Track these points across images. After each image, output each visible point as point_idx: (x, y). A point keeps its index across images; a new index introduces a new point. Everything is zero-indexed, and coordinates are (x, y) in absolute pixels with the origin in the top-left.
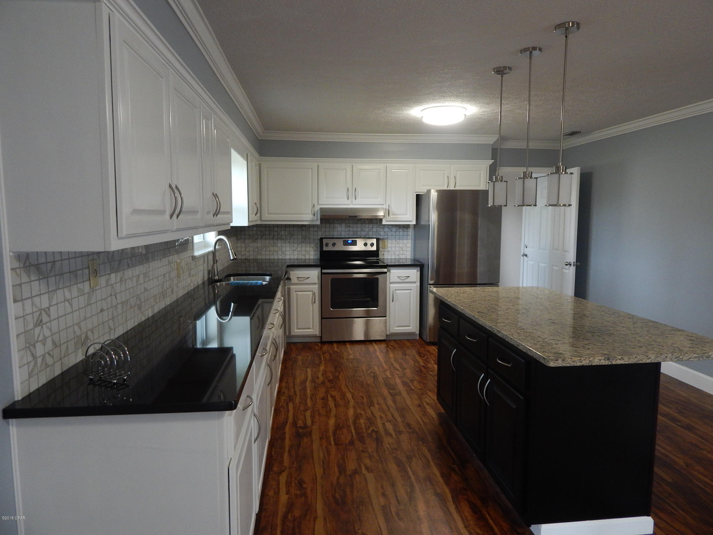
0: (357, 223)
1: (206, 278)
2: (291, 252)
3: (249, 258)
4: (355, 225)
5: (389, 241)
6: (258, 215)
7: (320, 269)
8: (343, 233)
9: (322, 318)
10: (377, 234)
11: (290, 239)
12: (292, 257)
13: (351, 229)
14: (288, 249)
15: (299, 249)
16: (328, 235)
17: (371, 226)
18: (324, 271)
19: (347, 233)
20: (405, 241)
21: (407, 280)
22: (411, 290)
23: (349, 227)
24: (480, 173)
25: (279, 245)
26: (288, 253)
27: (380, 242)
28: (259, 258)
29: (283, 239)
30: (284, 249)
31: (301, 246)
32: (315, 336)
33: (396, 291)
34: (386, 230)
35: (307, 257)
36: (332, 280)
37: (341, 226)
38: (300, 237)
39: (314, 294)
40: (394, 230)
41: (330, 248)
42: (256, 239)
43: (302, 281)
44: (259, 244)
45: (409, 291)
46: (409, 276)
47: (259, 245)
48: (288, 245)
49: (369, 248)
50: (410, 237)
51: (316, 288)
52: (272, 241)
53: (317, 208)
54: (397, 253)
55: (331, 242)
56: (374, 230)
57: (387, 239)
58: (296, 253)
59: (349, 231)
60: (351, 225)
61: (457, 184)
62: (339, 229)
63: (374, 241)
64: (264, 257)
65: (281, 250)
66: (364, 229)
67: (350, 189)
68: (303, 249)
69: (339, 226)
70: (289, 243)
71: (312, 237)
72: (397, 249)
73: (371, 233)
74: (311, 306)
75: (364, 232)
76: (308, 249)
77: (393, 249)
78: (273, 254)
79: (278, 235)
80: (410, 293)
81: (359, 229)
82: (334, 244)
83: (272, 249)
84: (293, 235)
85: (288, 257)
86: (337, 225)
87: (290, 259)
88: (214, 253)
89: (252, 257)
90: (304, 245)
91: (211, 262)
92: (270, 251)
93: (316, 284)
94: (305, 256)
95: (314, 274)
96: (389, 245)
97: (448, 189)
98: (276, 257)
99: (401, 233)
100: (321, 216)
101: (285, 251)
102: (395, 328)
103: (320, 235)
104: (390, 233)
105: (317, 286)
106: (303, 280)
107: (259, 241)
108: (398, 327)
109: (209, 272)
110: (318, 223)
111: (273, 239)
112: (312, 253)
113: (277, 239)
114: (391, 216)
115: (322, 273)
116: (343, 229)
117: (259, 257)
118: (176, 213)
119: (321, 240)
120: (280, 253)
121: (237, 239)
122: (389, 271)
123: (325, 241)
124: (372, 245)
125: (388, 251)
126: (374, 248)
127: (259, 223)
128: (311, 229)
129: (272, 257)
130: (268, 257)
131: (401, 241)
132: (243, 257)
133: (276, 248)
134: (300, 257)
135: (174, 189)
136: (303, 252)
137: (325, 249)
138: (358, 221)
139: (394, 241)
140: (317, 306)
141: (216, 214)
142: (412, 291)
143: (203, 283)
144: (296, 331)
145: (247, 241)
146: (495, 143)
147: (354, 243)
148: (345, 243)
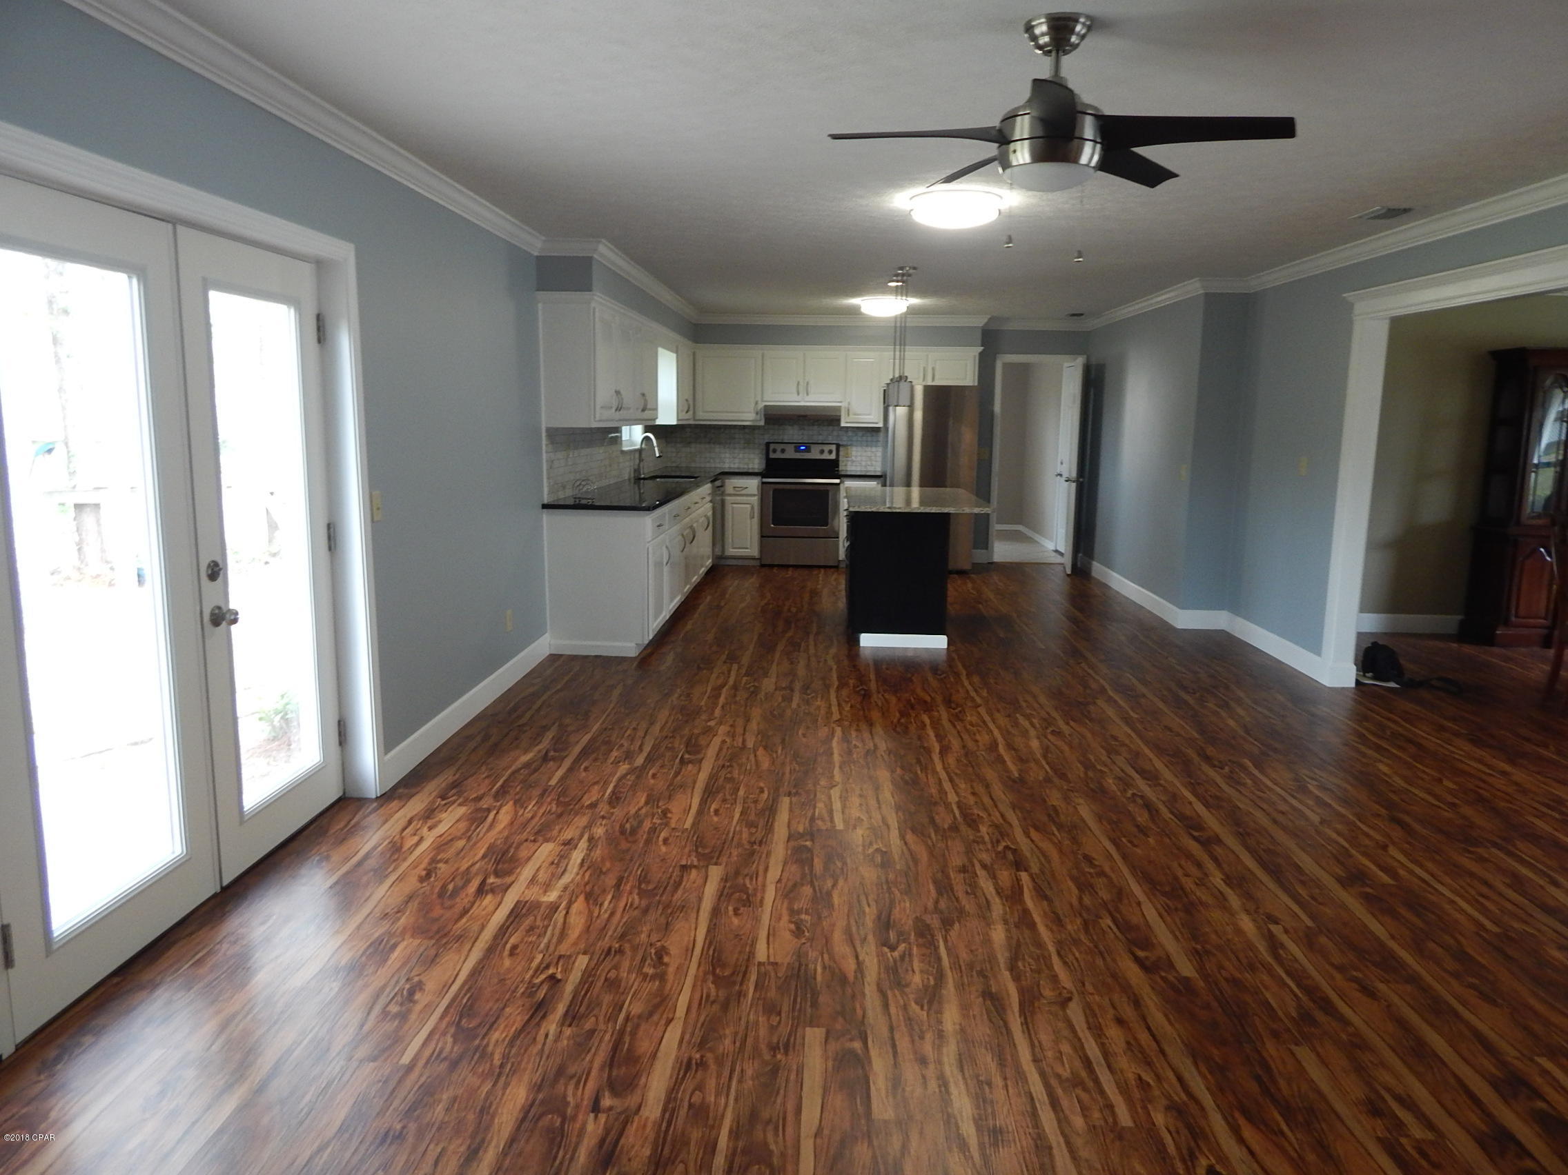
0: (813, 425)
1: (632, 475)
2: (731, 459)
3: (680, 466)
4: (810, 428)
5: (854, 449)
6: (691, 413)
7: (759, 478)
8: (795, 438)
9: (762, 537)
10: (838, 440)
11: (730, 443)
13: (806, 432)
14: (727, 455)
15: (741, 456)
16: (776, 439)
17: (831, 428)
18: (765, 480)
19: (800, 437)
20: (874, 449)
23: (804, 429)
24: (966, 365)
25: (717, 450)
26: (727, 460)
27: (841, 449)
29: (722, 443)
30: (722, 456)
31: (743, 452)
32: (753, 559)
34: (850, 434)
35: (751, 466)
36: (775, 491)
37: (793, 428)
38: (742, 441)
39: (753, 508)
40: (860, 434)
41: (778, 455)
42: (690, 443)
43: (738, 492)
44: (693, 448)
47: (693, 450)
48: (727, 450)
49: (826, 456)
50: (880, 444)
51: (755, 500)
52: (707, 446)
53: (761, 405)
54: (864, 463)
55: (779, 447)
56: (835, 433)
57: (851, 445)
58: (737, 461)
59: (803, 434)
60: (806, 427)
61: (937, 377)
62: (791, 432)
63: (834, 448)
64: (698, 465)
65: (718, 457)
66: (830, 432)
67: (801, 383)
68: (746, 455)
69: (791, 428)
70: (729, 448)
71: (757, 441)
72: (864, 459)
73: (830, 438)
74: (749, 521)
75: (821, 436)
76: (752, 456)
77: (859, 458)
78: (709, 462)
79: (715, 438)
81: (816, 433)
82: (783, 451)
83: (708, 455)
84: (734, 438)
86: (786, 427)
88: (640, 451)
89: (684, 465)
90: (747, 451)
91: (637, 461)
92: (706, 458)
93: (754, 495)
94: (748, 464)
95: (753, 484)
96: (854, 453)
97: (934, 384)
99: (869, 439)
100: (765, 415)
101: (724, 458)
103: (767, 438)
104: (855, 439)
105: (756, 498)
106: (740, 491)
107: (693, 445)
109: (635, 471)
110: (762, 423)
111: (709, 443)
112: (757, 461)
113: (715, 443)
114: (851, 416)
115: (763, 483)
116: (796, 432)
117: (693, 465)
118: (619, 409)
119: (768, 444)
120: (718, 460)
122: (841, 482)
123: (772, 446)
124: (830, 452)
125: (853, 461)
126: (833, 456)
127: (692, 422)
128: (756, 431)
129: (708, 465)
130: (703, 465)
131: (869, 449)
132: (674, 465)
133: (713, 454)
134: (742, 466)
135: (618, 393)
136: (745, 460)
137: (772, 456)
138: (825, 422)
139: (859, 449)
140: (756, 520)
141: (643, 410)
143: (629, 480)
144: (731, 551)
145: (678, 445)
146: (986, 324)
147: (808, 450)
148: (797, 450)
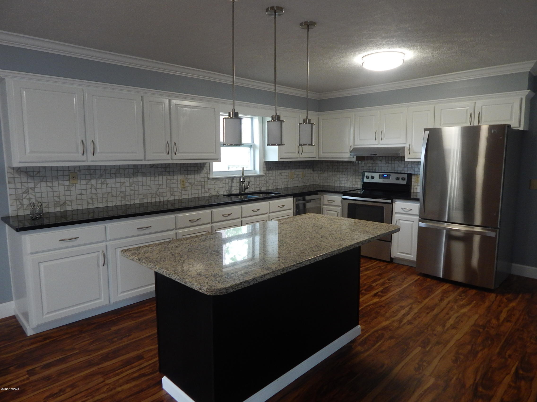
0: (395, 160)
2: (346, 182)
3: (320, 184)
4: (393, 162)
7: (342, 195)
8: (383, 168)
10: (412, 170)
11: (345, 172)
12: (346, 186)
13: (390, 165)
15: (351, 180)
16: (371, 170)
17: (400, 162)
18: (344, 197)
19: (386, 168)
21: (409, 213)
22: (414, 221)
23: (389, 163)
25: (338, 176)
28: (325, 185)
29: (341, 172)
30: (341, 179)
31: (352, 177)
33: (400, 221)
37: (382, 162)
38: (352, 170)
39: (338, 214)
41: (370, 180)
42: (325, 171)
44: (326, 174)
45: (412, 222)
46: (412, 209)
48: (344, 176)
49: (401, 182)
51: (339, 210)
52: (334, 173)
55: (370, 175)
56: (409, 166)
58: (349, 182)
59: (388, 166)
60: (390, 162)
61: (482, 120)
62: (380, 165)
64: (328, 184)
65: (339, 180)
66: (400, 165)
67: (378, 132)
68: (354, 180)
69: (380, 162)
70: (344, 174)
71: (360, 171)
73: (406, 169)
75: (400, 168)
76: (357, 180)
78: (334, 183)
79: (338, 168)
80: (412, 224)
81: (396, 165)
82: (373, 177)
83: (334, 178)
84: (347, 169)
85: (343, 185)
86: (378, 162)
87: (345, 187)
89: (322, 184)
92: (332, 180)
93: (339, 206)
98: (336, 185)
101: (342, 181)
102: (398, 254)
103: (366, 169)
106: (331, 203)
108: (400, 252)
110: (354, 159)
112: (360, 183)
113: (337, 171)
114: (411, 154)
115: (343, 199)
116: (383, 165)
119: (364, 173)
120: (338, 182)
121: (313, 170)
123: (366, 174)
124: (404, 179)
126: (405, 182)
127: (318, 159)
129: (333, 185)
130: (331, 185)
132: (317, 184)
133: (336, 178)
134: (351, 186)
136: (354, 183)
137: (366, 180)
138: (395, 159)
141: (175, 153)
142: (414, 223)
146: (532, 69)
147: (388, 177)
148: (382, 177)
